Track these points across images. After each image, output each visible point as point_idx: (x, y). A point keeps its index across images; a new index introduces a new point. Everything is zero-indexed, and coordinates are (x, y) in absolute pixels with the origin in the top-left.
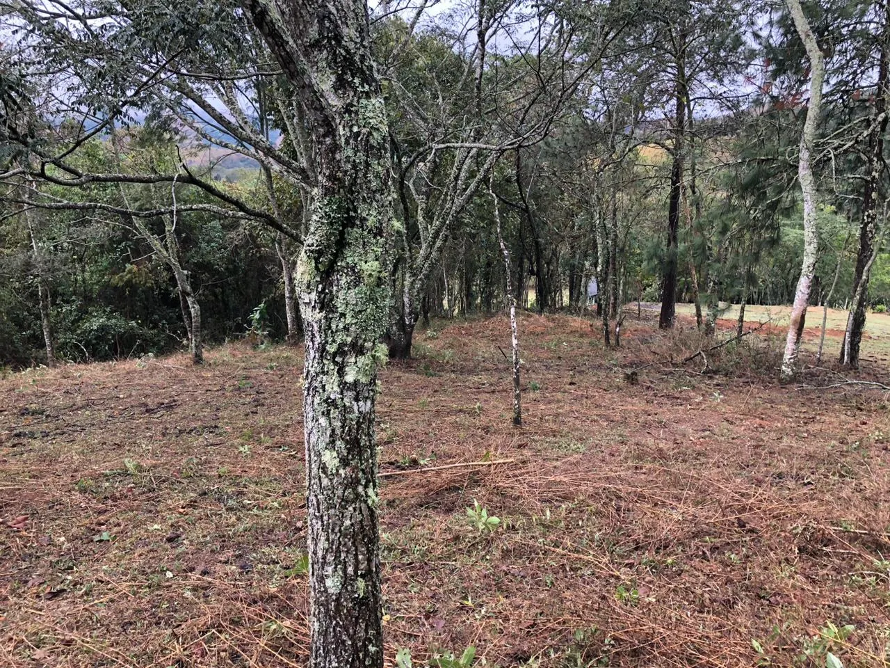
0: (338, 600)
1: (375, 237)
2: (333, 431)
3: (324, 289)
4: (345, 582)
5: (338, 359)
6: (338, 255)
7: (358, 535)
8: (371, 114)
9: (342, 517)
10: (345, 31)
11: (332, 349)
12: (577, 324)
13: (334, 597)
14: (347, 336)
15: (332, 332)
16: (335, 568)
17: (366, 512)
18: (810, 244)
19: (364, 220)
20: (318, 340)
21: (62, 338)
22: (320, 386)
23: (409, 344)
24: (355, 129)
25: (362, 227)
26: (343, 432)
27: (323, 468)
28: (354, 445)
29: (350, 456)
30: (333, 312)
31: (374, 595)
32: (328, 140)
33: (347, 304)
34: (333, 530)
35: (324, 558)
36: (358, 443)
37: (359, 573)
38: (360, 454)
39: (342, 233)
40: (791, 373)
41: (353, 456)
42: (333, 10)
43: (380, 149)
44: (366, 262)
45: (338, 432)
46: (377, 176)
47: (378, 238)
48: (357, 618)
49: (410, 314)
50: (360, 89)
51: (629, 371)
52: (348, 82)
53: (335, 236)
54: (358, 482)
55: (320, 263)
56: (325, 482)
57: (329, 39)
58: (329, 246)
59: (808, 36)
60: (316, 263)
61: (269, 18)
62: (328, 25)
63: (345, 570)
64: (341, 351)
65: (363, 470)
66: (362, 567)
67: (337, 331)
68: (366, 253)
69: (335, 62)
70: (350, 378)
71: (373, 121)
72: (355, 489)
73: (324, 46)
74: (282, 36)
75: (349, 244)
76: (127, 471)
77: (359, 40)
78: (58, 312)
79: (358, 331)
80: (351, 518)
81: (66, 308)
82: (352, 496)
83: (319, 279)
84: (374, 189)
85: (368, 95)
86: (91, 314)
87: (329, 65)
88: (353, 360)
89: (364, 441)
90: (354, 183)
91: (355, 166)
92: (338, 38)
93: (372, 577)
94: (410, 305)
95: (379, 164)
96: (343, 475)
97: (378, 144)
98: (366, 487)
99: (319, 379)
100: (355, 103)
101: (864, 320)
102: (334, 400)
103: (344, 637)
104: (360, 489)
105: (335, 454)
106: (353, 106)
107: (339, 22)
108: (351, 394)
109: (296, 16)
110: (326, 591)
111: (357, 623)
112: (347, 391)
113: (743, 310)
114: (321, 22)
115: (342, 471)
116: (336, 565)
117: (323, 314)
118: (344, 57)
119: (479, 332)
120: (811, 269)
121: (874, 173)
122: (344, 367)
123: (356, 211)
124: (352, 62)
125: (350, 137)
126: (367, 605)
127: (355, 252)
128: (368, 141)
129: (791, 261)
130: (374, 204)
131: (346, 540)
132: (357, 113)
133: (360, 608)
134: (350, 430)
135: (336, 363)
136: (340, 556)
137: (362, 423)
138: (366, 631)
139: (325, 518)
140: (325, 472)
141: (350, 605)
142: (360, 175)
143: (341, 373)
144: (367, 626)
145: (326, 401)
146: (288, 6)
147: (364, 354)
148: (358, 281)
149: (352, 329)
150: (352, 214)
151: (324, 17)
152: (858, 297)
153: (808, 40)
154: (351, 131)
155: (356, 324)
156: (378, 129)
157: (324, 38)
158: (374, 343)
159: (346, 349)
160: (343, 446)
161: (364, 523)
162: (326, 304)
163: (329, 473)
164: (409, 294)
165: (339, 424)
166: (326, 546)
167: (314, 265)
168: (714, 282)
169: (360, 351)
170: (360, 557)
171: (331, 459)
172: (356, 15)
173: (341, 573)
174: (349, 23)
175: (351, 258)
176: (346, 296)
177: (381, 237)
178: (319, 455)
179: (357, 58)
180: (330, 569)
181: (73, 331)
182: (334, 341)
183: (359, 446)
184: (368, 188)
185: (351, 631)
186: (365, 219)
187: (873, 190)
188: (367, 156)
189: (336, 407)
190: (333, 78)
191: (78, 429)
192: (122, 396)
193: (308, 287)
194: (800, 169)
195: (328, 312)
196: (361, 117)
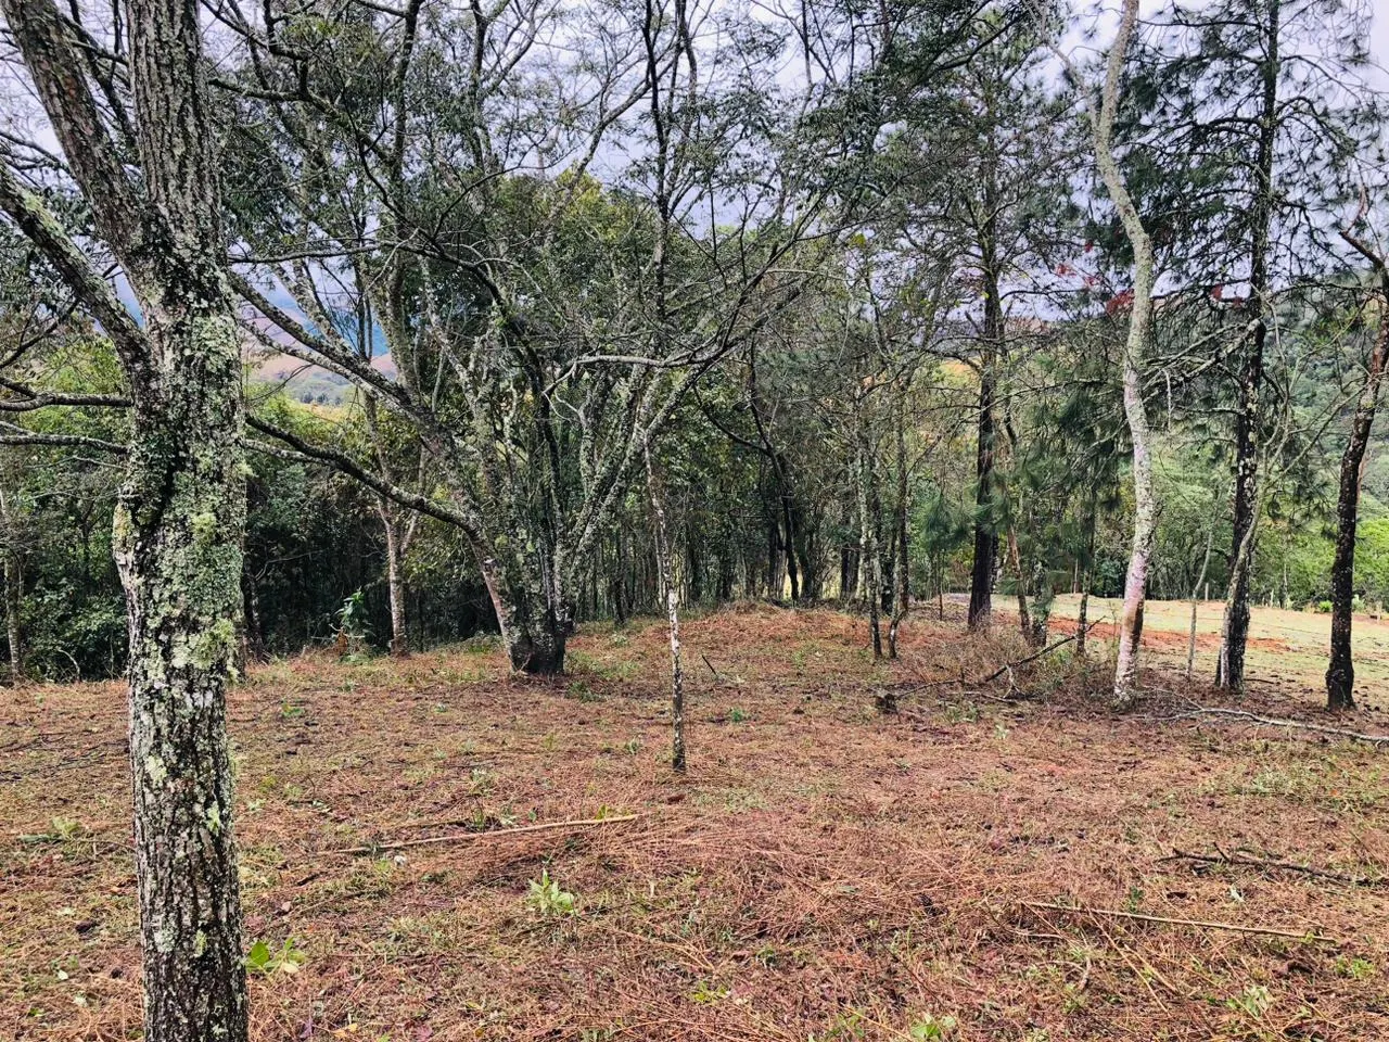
0: (169, 961)
1: (211, 483)
2: (158, 730)
3: (143, 547)
4: (179, 936)
5: (163, 637)
6: (164, 505)
7: (196, 870)
8: (208, 335)
9: (173, 846)
10: (179, 236)
11: (153, 624)
12: (842, 626)
13: (165, 957)
14: (174, 607)
15: (154, 602)
16: (167, 916)
17: (207, 840)
18: (1143, 506)
19: (196, 462)
20: (137, 612)
21: (39, 644)
22: (140, 672)
23: (560, 652)
24: (187, 352)
25: (194, 470)
26: (171, 732)
27: (147, 781)
28: (186, 749)
29: (182, 765)
30: (155, 576)
31: (223, 955)
32: (138, 366)
33: (174, 566)
34: (162, 864)
35: (152, 903)
36: (194, 747)
37: (200, 923)
38: (197, 762)
39: (169, 478)
40: (1127, 698)
41: (185, 764)
42: (165, 212)
43: (221, 376)
44: (199, 514)
45: (165, 732)
46: (215, 409)
47: (216, 484)
48: (197, 987)
49: (563, 605)
50: (195, 305)
51: (882, 694)
52: (179, 297)
53: (158, 482)
54: (195, 799)
55: (139, 515)
56: (150, 798)
57: (156, 247)
58: (149, 494)
59: (1128, 211)
60: (133, 515)
61: (41, 227)
62: (154, 229)
63: (179, 921)
64: (165, 627)
65: (200, 783)
66: (204, 915)
67: (160, 602)
68: (199, 502)
69: (164, 273)
70: (179, 662)
71: (211, 344)
72: (190, 808)
73: (151, 254)
74: (60, 248)
75: (178, 492)
76: (58, 836)
77: (199, 247)
78: (37, 603)
79: (190, 602)
80: (185, 847)
81: (50, 596)
82: (185, 818)
83: (138, 535)
84: (211, 424)
85: (205, 313)
86: (90, 606)
87: (156, 275)
88: (183, 638)
89: (202, 745)
90: (185, 416)
91: (186, 397)
92: (168, 246)
93: (220, 931)
94: (563, 592)
95: (219, 394)
96: (173, 791)
97: (219, 370)
98: (206, 806)
99: (139, 663)
100: (188, 322)
101: (1247, 620)
102: (158, 691)
103: (178, 1014)
104: (198, 808)
105: (161, 762)
106: (184, 325)
107: (172, 226)
108: (181, 683)
109: (111, 218)
110: (155, 950)
111: (196, 994)
112: (176, 678)
113: (1084, 604)
114: (146, 226)
115: (170, 785)
116: (168, 912)
117: (142, 579)
118: (175, 267)
119: (693, 636)
120: (1146, 542)
121: (1249, 405)
122: (171, 647)
123: (187, 452)
124: (186, 274)
125: (181, 362)
126: (213, 969)
127: (185, 501)
128: (204, 367)
129: (1192, 532)
130: (211, 442)
131: (180, 878)
132: (189, 333)
133: (201, 972)
134: (181, 730)
135: (159, 643)
136: (172, 900)
137: (199, 721)
138: (211, 1005)
139: (152, 848)
140: (148, 786)
141: (187, 968)
142: (193, 407)
143: (167, 654)
144: (211, 998)
145: (148, 692)
146: (102, 207)
147: (199, 631)
148: (188, 538)
149: (182, 598)
150: (182, 454)
151: (150, 220)
152: (1235, 585)
153: (1128, 218)
154: (182, 355)
155: (186, 592)
156: (218, 353)
157: (149, 244)
158: (214, 618)
159: (173, 624)
160: (171, 751)
161: (206, 855)
162: (146, 567)
163: (154, 787)
164: (561, 574)
165: (166, 722)
166: (154, 886)
167: (130, 517)
168: (1043, 562)
169: (194, 627)
170: (201, 902)
171: (155, 768)
172: (197, 217)
173: (173, 923)
174: (185, 227)
175: (179, 507)
176: (173, 557)
177: (221, 482)
178: (142, 764)
179: (193, 269)
180: (160, 918)
181: (58, 634)
182: (156, 614)
183: (195, 752)
184: (204, 423)
185: (187, 1005)
186: (198, 461)
187: (1249, 428)
188: (203, 385)
189: (161, 700)
190: (162, 291)
191: (10, 777)
192: (95, 730)
193: (124, 545)
194: (1126, 399)
195: (149, 577)
196: (194, 337)
